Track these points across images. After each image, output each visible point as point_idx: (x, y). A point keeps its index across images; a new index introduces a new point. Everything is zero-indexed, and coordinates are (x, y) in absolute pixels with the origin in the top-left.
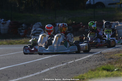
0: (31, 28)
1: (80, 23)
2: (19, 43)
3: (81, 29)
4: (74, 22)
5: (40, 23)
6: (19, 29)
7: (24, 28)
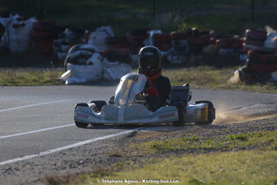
0: (84, 40)
1: (208, 32)
2: (35, 81)
3: (207, 49)
4: (194, 29)
5: (108, 28)
6: (55, 41)
7: (67, 41)
